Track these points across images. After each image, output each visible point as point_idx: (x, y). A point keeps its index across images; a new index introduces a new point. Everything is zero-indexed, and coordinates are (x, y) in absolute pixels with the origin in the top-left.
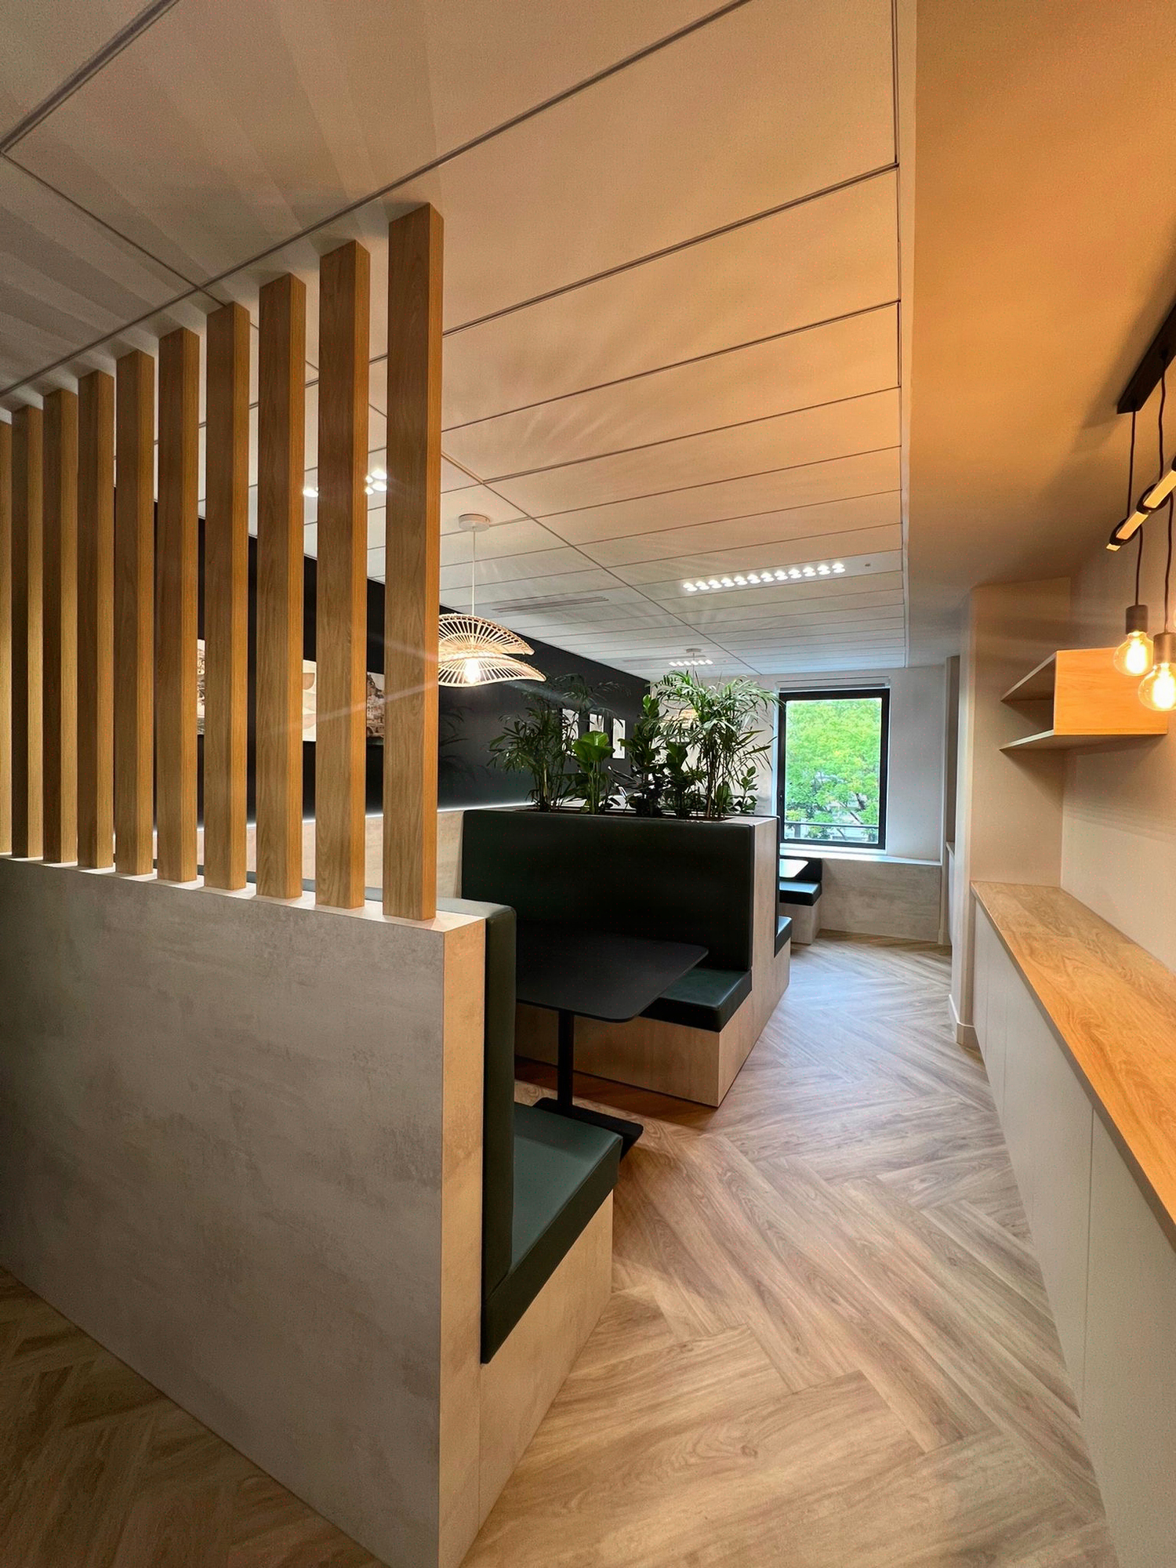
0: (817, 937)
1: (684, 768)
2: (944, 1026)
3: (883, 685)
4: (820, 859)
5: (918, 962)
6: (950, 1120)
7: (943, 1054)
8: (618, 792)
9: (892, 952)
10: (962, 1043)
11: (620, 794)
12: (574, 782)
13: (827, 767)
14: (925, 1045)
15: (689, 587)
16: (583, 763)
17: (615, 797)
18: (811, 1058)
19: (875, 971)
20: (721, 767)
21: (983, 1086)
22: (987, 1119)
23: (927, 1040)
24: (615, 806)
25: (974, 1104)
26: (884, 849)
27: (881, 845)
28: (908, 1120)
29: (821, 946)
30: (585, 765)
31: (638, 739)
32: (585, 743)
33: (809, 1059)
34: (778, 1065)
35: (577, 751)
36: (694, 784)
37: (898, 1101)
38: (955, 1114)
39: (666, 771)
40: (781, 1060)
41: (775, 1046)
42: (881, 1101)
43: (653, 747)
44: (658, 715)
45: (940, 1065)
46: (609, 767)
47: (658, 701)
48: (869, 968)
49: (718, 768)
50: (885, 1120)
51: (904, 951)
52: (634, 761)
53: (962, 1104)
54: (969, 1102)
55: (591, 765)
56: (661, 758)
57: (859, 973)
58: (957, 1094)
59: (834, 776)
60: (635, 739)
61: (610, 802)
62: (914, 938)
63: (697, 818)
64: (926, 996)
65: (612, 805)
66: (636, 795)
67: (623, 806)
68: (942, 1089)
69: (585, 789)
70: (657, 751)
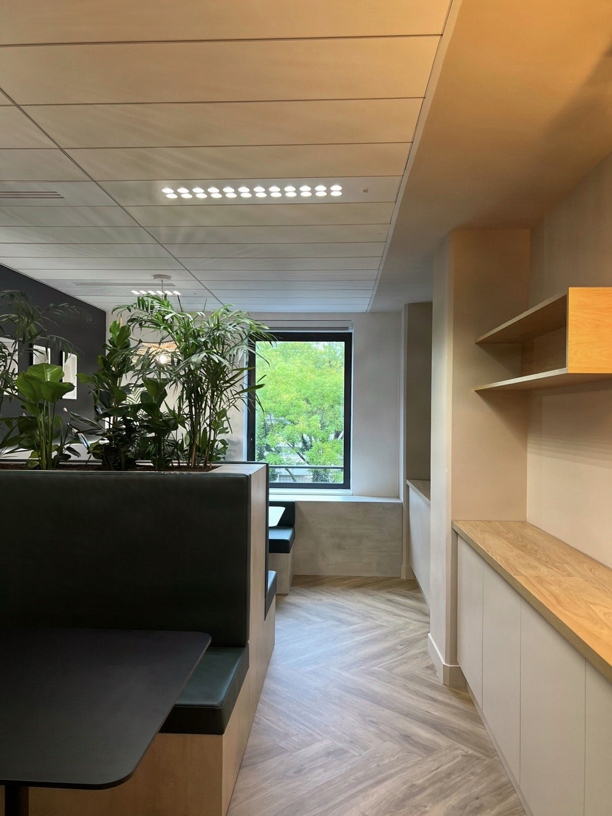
0: (292, 586)
1: (163, 409)
2: (428, 667)
3: (347, 328)
4: (294, 502)
5: (390, 600)
6: (459, 778)
7: (434, 700)
8: (77, 440)
9: (365, 593)
10: (448, 684)
11: (81, 443)
12: (17, 429)
13: (277, 409)
14: (416, 693)
15: (169, 193)
16: (30, 404)
17: (73, 446)
18: (313, 733)
19: (353, 616)
20: (208, 408)
21: (479, 730)
22: (490, 769)
23: (417, 687)
24: (73, 457)
25: (476, 754)
26: (350, 489)
27: (346, 485)
28: (423, 789)
29: (299, 594)
30: (33, 406)
31: (104, 374)
32: (33, 378)
33: (311, 735)
34: (282, 751)
35: (22, 389)
36: (176, 428)
37: (408, 768)
38: (463, 769)
39: (141, 413)
40: (282, 744)
41: (274, 726)
42: (393, 771)
43: (123, 384)
44: (129, 345)
45: (436, 713)
46: (65, 409)
47: (129, 329)
48: (347, 613)
49: (205, 409)
50: (401, 796)
51: (374, 590)
52: (98, 402)
53: (466, 756)
54: (471, 752)
55: (41, 406)
56: (134, 398)
57: (340, 621)
58: (459, 745)
59: (283, 419)
60: (100, 374)
61: (67, 452)
62: (380, 575)
63: (179, 468)
64: (404, 637)
65: (70, 456)
66: (101, 442)
67: (85, 456)
68: (442, 741)
69: (32, 437)
70: (127, 389)
